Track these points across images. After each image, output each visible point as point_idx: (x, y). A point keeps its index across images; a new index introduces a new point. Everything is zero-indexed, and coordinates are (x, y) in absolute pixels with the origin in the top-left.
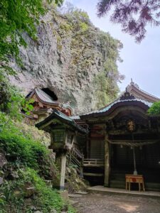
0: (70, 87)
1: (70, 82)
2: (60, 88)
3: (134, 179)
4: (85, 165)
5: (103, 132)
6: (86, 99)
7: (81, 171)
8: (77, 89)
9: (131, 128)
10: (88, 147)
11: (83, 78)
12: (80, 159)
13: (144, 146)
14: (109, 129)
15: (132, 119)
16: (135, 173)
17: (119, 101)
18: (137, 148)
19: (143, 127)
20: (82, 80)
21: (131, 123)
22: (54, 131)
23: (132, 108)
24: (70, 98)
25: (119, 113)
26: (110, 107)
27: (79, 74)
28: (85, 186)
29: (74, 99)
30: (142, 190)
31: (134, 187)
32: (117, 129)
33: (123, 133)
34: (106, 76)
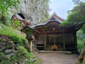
0: (30, 13)
1: (30, 11)
2: (26, 13)
3: (54, 48)
4: (37, 43)
5: (44, 32)
6: (37, 18)
7: (36, 46)
8: (33, 14)
9: (54, 30)
10: (38, 37)
11: (35, 9)
12: (35, 42)
13: (58, 37)
14: (46, 31)
15: (54, 27)
16: (55, 45)
17: (50, 20)
18: (55, 37)
19: (58, 30)
20: (35, 11)
21: (54, 29)
22: (27, 32)
23: (54, 23)
24: (30, 18)
25: (50, 25)
26: (47, 23)
27: (34, 8)
28: (38, 51)
29: (32, 18)
30: (57, 51)
31: (54, 50)
32: (49, 30)
33: (51, 32)
34: (44, 9)
